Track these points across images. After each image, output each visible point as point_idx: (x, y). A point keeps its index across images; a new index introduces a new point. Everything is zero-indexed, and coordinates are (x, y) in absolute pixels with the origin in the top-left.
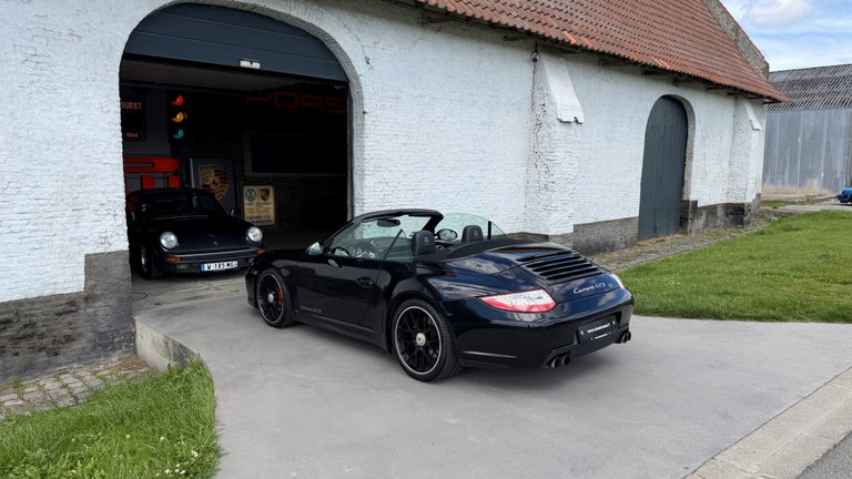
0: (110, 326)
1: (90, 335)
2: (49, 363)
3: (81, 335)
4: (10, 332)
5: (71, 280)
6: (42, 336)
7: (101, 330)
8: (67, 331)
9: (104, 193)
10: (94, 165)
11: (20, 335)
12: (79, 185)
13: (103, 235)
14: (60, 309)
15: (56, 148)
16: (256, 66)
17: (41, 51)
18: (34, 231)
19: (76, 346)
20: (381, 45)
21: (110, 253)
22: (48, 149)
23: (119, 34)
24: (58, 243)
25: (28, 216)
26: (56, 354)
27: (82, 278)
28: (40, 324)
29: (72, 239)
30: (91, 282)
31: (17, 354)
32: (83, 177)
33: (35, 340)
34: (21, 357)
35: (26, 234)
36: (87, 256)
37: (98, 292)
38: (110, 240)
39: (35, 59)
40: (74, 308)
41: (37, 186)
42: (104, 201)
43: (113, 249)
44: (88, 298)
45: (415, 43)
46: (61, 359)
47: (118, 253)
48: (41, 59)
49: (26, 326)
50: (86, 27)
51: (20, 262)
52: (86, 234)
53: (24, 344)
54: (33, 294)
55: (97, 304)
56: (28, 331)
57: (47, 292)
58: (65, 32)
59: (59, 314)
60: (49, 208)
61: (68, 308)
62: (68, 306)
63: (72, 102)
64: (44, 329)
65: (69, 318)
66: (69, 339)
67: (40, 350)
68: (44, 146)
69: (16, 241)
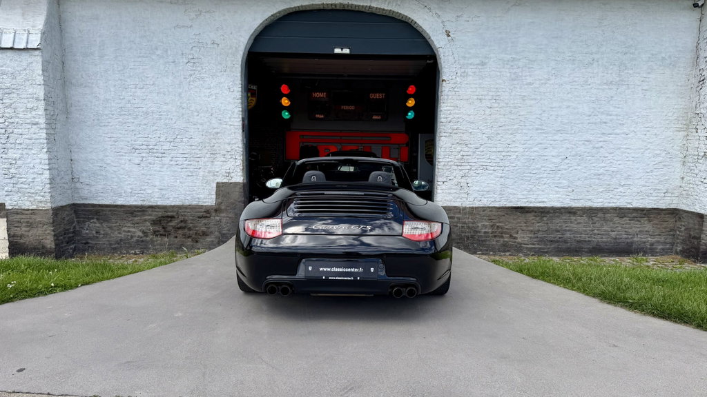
0: (229, 230)
1: (217, 233)
2: (192, 245)
3: (211, 232)
4: (173, 224)
5: (207, 198)
6: (190, 229)
7: (224, 232)
8: (204, 229)
9: (229, 144)
10: (224, 126)
11: (179, 226)
12: (215, 139)
13: (228, 171)
14: (201, 214)
15: (202, 115)
16: (347, 51)
17: (196, 56)
18: (188, 165)
19: (209, 239)
20: (465, 17)
21: (231, 183)
22: (198, 115)
23: (242, 39)
24: (202, 173)
25: (186, 156)
26: (197, 242)
27: (214, 197)
28: (189, 221)
29: (209, 172)
30: (219, 201)
31: (176, 237)
32: (217, 133)
33: (186, 231)
34: (178, 239)
35: (184, 166)
36: (217, 183)
37: (223, 207)
38: (232, 175)
39: (192, 61)
40: (208, 215)
41: (191, 138)
42: (229, 149)
43: (233, 180)
44: (217, 210)
45: (509, 9)
46: (199, 245)
47: (236, 184)
48: (195, 61)
49: (182, 221)
50: (222, 38)
51: (181, 183)
52: (217, 170)
53: (180, 232)
54: (187, 203)
55: (222, 215)
56: (183, 225)
57: (194, 203)
58: (209, 42)
59: (200, 217)
60: (197, 151)
61: (205, 214)
62: (206, 212)
63: (212, 85)
64: (191, 225)
65: (205, 221)
66: (205, 234)
67: (188, 237)
68: (196, 114)
69: (180, 170)
